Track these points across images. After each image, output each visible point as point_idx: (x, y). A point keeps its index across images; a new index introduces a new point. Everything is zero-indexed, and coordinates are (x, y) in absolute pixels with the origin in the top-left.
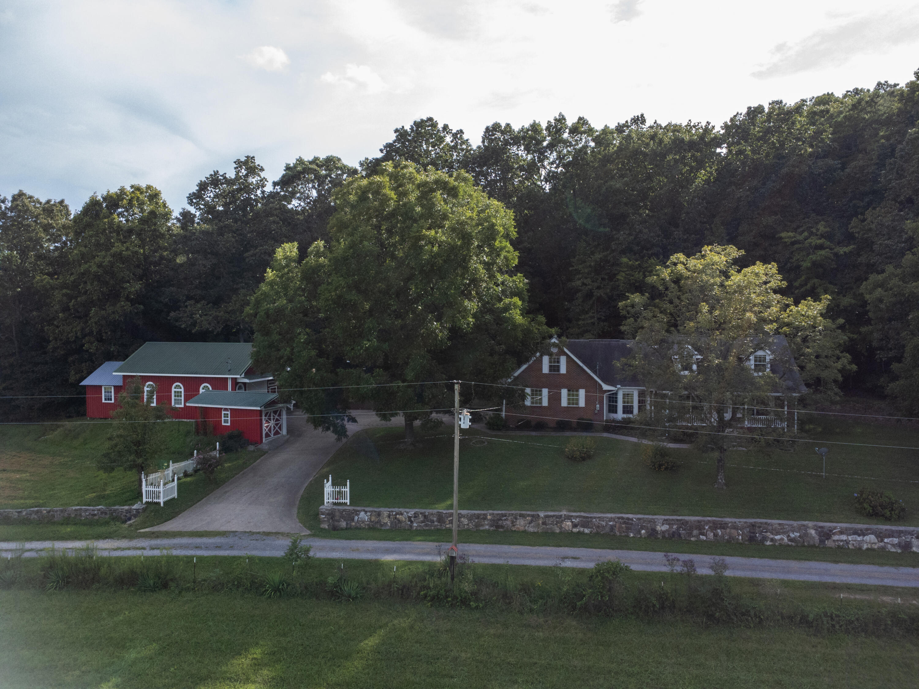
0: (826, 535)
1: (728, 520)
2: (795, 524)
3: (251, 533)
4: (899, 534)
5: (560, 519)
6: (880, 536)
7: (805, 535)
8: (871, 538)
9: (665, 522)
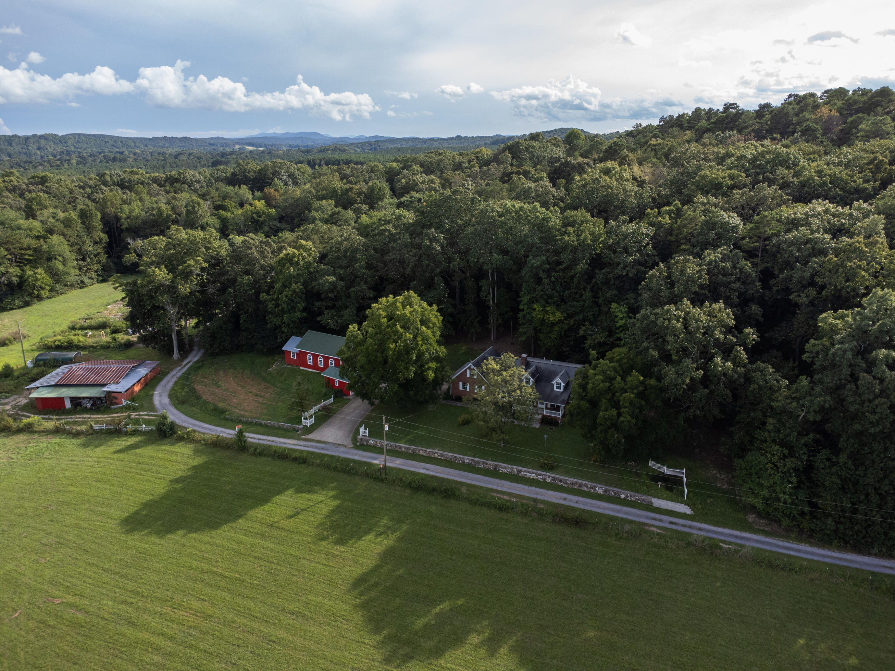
0: (519, 472)
1: (488, 462)
2: (509, 466)
3: (334, 444)
4: (543, 475)
5: (434, 453)
6: (537, 475)
7: (512, 471)
8: (534, 475)
9: (468, 459)
